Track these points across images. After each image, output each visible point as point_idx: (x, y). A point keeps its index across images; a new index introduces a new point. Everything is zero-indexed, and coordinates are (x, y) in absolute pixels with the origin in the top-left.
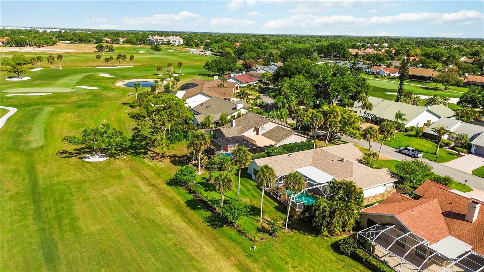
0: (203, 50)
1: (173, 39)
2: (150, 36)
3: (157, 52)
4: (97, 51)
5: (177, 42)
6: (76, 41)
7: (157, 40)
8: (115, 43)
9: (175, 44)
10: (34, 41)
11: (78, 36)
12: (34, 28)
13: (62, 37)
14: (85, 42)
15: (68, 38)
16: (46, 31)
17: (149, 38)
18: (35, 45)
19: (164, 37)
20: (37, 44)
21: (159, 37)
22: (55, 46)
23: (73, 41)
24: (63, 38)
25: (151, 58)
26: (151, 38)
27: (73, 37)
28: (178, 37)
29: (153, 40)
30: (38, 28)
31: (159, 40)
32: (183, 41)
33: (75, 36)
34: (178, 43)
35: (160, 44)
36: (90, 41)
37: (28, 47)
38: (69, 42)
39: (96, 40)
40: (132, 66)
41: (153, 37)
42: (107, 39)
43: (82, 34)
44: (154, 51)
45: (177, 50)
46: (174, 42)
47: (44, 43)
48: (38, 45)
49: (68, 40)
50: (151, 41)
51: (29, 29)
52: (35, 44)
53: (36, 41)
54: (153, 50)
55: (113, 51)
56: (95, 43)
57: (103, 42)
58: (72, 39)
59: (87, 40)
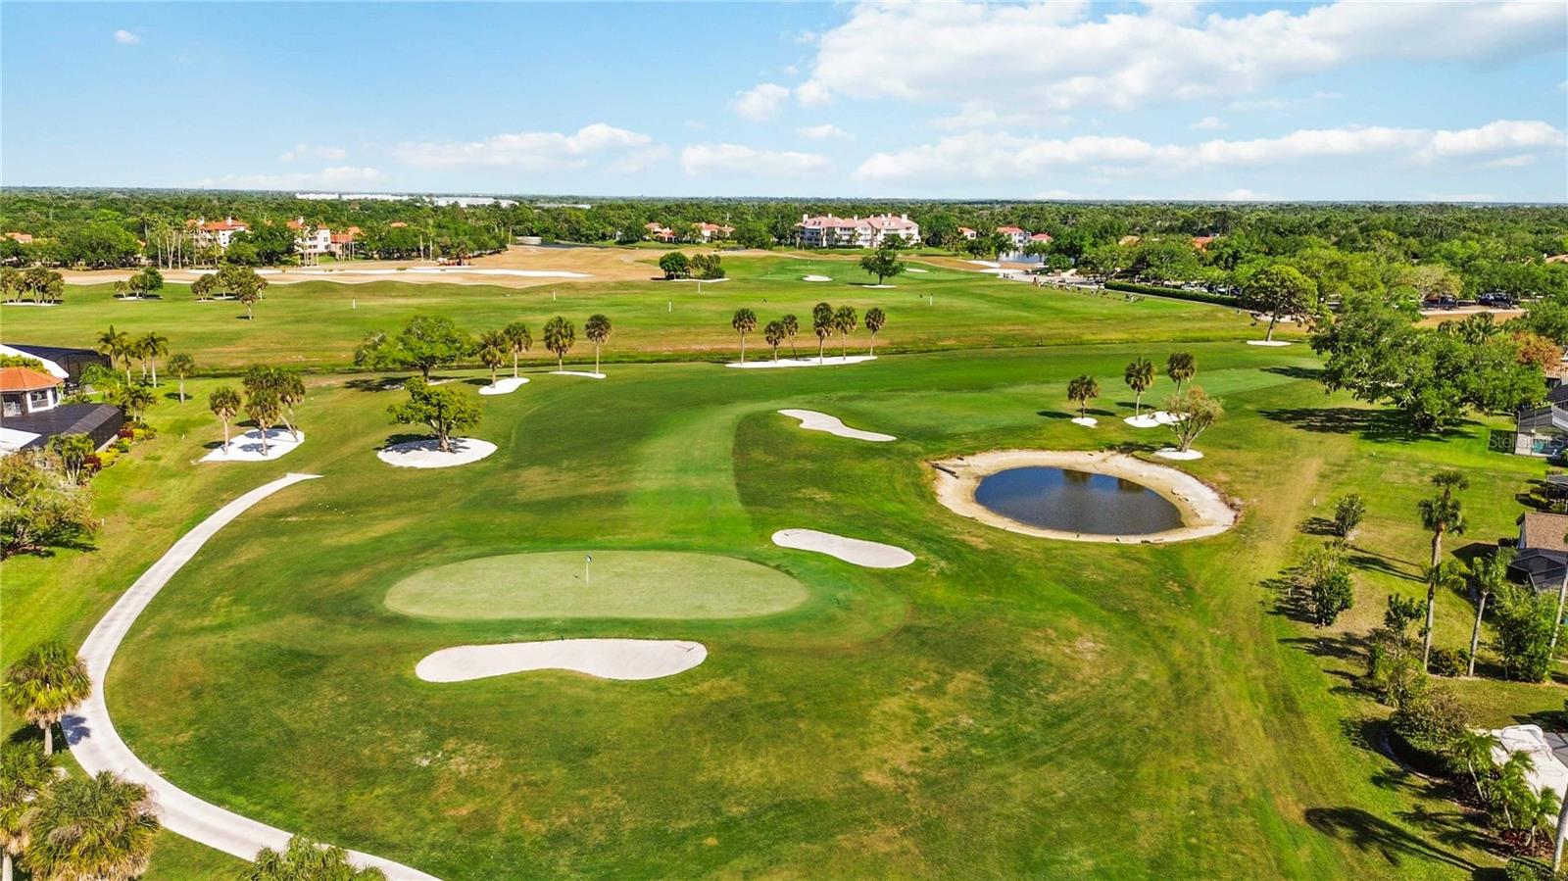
1: (886, 224)
2: (805, 216)
3: (885, 278)
4: (662, 274)
5: (902, 235)
6: (558, 237)
7: (831, 231)
8: (686, 242)
10: (439, 239)
11: (566, 221)
12: (421, 196)
14: (588, 240)
15: (537, 226)
16: (455, 205)
17: (801, 224)
18: (445, 254)
19: (856, 217)
20: (453, 251)
21: (837, 219)
22: (505, 256)
23: (550, 237)
24: (518, 227)
26: (808, 222)
27: (548, 222)
28: (904, 216)
29: (818, 232)
30: (430, 196)
31: (838, 231)
32: (920, 232)
33: (555, 219)
35: (841, 243)
36: (604, 237)
37: (423, 260)
38: (536, 240)
39: (626, 234)
41: (817, 219)
42: (655, 227)
43: (579, 213)
44: (875, 277)
45: (938, 270)
47: (471, 244)
48: (453, 253)
49: (533, 235)
50: (808, 235)
51: (405, 198)
52: (445, 251)
53: (446, 240)
54: (871, 270)
55: (721, 275)
56: (620, 243)
57: (645, 240)
58: (546, 231)
59: (592, 233)
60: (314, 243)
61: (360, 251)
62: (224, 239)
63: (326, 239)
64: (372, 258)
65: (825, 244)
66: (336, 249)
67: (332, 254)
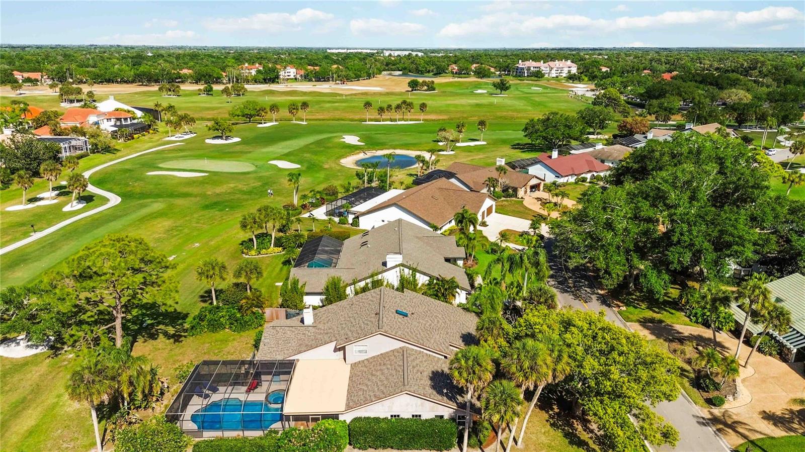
0: (595, 88)
1: (557, 65)
2: (520, 61)
3: (503, 92)
4: (411, 89)
5: (566, 70)
7: (528, 68)
8: (464, 74)
9: (561, 74)
11: (415, 63)
13: (394, 65)
14: (422, 73)
15: (401, 66)
17: (518, 65)
19: (542, 62)
20: (340, 78)
21: (533, 62)
22: (372, 80)
23: (406, 71)
25: (477, 105)
26: (521, 64)
27: (407, 65)
28: (569, 61)
29: (524, 69)
31: (533, 68)
32: (578, 69)
34: (567, 72)
36: (429, 72)
37: (331, 82)
38: (401, 73)
39: (437, 70)
40: (422, 122)
41: (525, 63)
42: (454, 67)
43: (422, 60)
44: (499, 91)
45: (547, 88)
46: (560, 71)
47: (353, 76)
48: (340, 80)
49: (398, 70)
50: (519, 70)
54: (497, 88)
55: (434, 89)
56: (434, 74)
57: (446, 73)
58: (405, 69)
59: (424, 69)
60: (289, 74)
61: (307, 78)
62: (253, 72)
63: (294, 73)
64: (312, 81)
65: (526, 75)
66: (298, 76)
67: (296, 79)
